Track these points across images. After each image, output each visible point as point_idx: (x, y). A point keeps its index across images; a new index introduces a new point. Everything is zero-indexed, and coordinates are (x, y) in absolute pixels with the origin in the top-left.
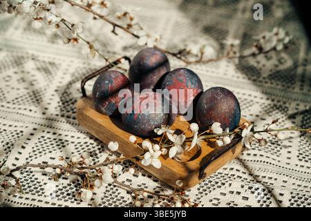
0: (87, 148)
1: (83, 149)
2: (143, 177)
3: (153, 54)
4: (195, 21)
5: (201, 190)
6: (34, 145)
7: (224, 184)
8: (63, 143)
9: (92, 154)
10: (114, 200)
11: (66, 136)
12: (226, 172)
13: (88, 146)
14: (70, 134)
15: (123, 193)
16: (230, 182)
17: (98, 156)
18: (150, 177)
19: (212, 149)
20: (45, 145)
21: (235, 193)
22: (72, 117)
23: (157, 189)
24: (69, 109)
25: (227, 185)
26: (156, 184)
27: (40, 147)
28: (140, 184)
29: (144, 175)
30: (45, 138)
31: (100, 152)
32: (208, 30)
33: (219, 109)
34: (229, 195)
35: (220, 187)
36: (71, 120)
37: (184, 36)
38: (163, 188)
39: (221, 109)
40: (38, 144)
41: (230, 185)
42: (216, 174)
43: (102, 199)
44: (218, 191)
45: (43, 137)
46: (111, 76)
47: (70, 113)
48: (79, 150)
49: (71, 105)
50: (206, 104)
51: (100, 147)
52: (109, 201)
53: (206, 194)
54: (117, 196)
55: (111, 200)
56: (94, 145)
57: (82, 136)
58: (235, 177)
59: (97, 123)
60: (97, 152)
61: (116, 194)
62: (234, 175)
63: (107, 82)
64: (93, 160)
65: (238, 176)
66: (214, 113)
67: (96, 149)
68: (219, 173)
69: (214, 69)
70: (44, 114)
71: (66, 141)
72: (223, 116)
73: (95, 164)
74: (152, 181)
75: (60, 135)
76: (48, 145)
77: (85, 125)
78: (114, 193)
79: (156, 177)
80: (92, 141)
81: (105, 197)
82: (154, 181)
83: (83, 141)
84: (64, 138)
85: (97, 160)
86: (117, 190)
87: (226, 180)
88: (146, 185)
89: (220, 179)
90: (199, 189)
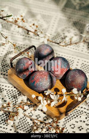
0: (12, 93)
1: (10, 94)
3: (46, 49)
4: (69, 18)
7: (77, 116)
8: (1, 90)
9: (15, 97)
10: (24, 124)
11: (3, 85)
12: (79, 109)
13: (13, 92)
14: (5, 85)
15: (28, 120)
17: (18, 98)
18: (42, 111)
19: (73, 101)
21: (82, 121)
22: (6, 74)
23: (45, 118)
24: (5, 70)
25: (79, 116)
26: (45, 115)
28: (37, 115)
29: (39, 110)
31: (19, 96)
32: (75, 24)
33: (77, 81)
34: (79, 123)
35: (76, 118)
36: (6, 76)
37: (63, 27)
38: (48, 117)
39: (78, 82)
43: (18, 123)
44: (75, 120)
46: (24, 62)
47: (5, 72)
48: (8, 94)
50: (71, 79)
51: (19, 92)
52: (21, 124)
53: (69, 122)
54: (25, 122)
55: (23, 124)
56: (16, 92)
57: (11, 86)
58: (83, 112)
60: (17, 96)
61: (25, 120)
64: (15, 100)
65: (85, 112)
66: (74, 84)
67: (17, 94)
68: (76, 110)
69: (77, 48)
71: (3, 89)
72: (78, 85)
73: (16, 102)
74: (43, 113)
78: (24, 119)
80: (15, 89)
81: (20, 122)
83: (11, 89)
84: (2, 87)
85: (17, 100)
86: (26, 118)
87: (79, 114)
88: (40, 116)
89: (76, 113)
90: (65, 119)
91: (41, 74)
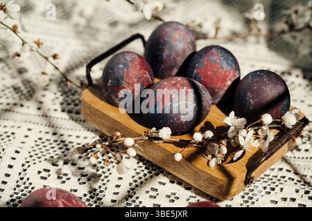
2: (172, 184)
5: (246, 198)
6: (30, 150)
7: (273, 189)
8: (67, 145)
11: (70, 136)
12: (274, 173)
14: (75, 133)
16: (281, 186)
18: (180, 183)
20: (43, 149)
21: (288, 199)
22: (74, 111)
23: (192, 200)
24: (70, 101)
25: (277, 189)
26: (189, 193)
27: (38, 152)
28: (169, 194)
29: (172, 182)
30: (43, 140)
34: (281, 203)
35: (269, 193)
36: (74, 116)
40: (36, 148)
41: (282, 189)
42: (262, 176)
44: (267, 198)
45: (40, 139)
46: (126, 59)
47: (72, 106)
49: (71, 97)
53: (253, 203)
57: (90, 135)
58: (286, 179)
59: (110, 118)
62: (284, 177)
63: (121, 66)
65: (290, 178)
68: (265, 175)
70: (39, 109)
71: (70, 142)
74: (183, 189)
75: (62, 135)
76: (47, 148)
77: (95, 121)
79: (188, 184)
82: (187, 189)
84: (68, 140)
87: (276, 184)
88: (177, 195)
89: (268, 183)
90: (243, 197)
91: (174, 82)
